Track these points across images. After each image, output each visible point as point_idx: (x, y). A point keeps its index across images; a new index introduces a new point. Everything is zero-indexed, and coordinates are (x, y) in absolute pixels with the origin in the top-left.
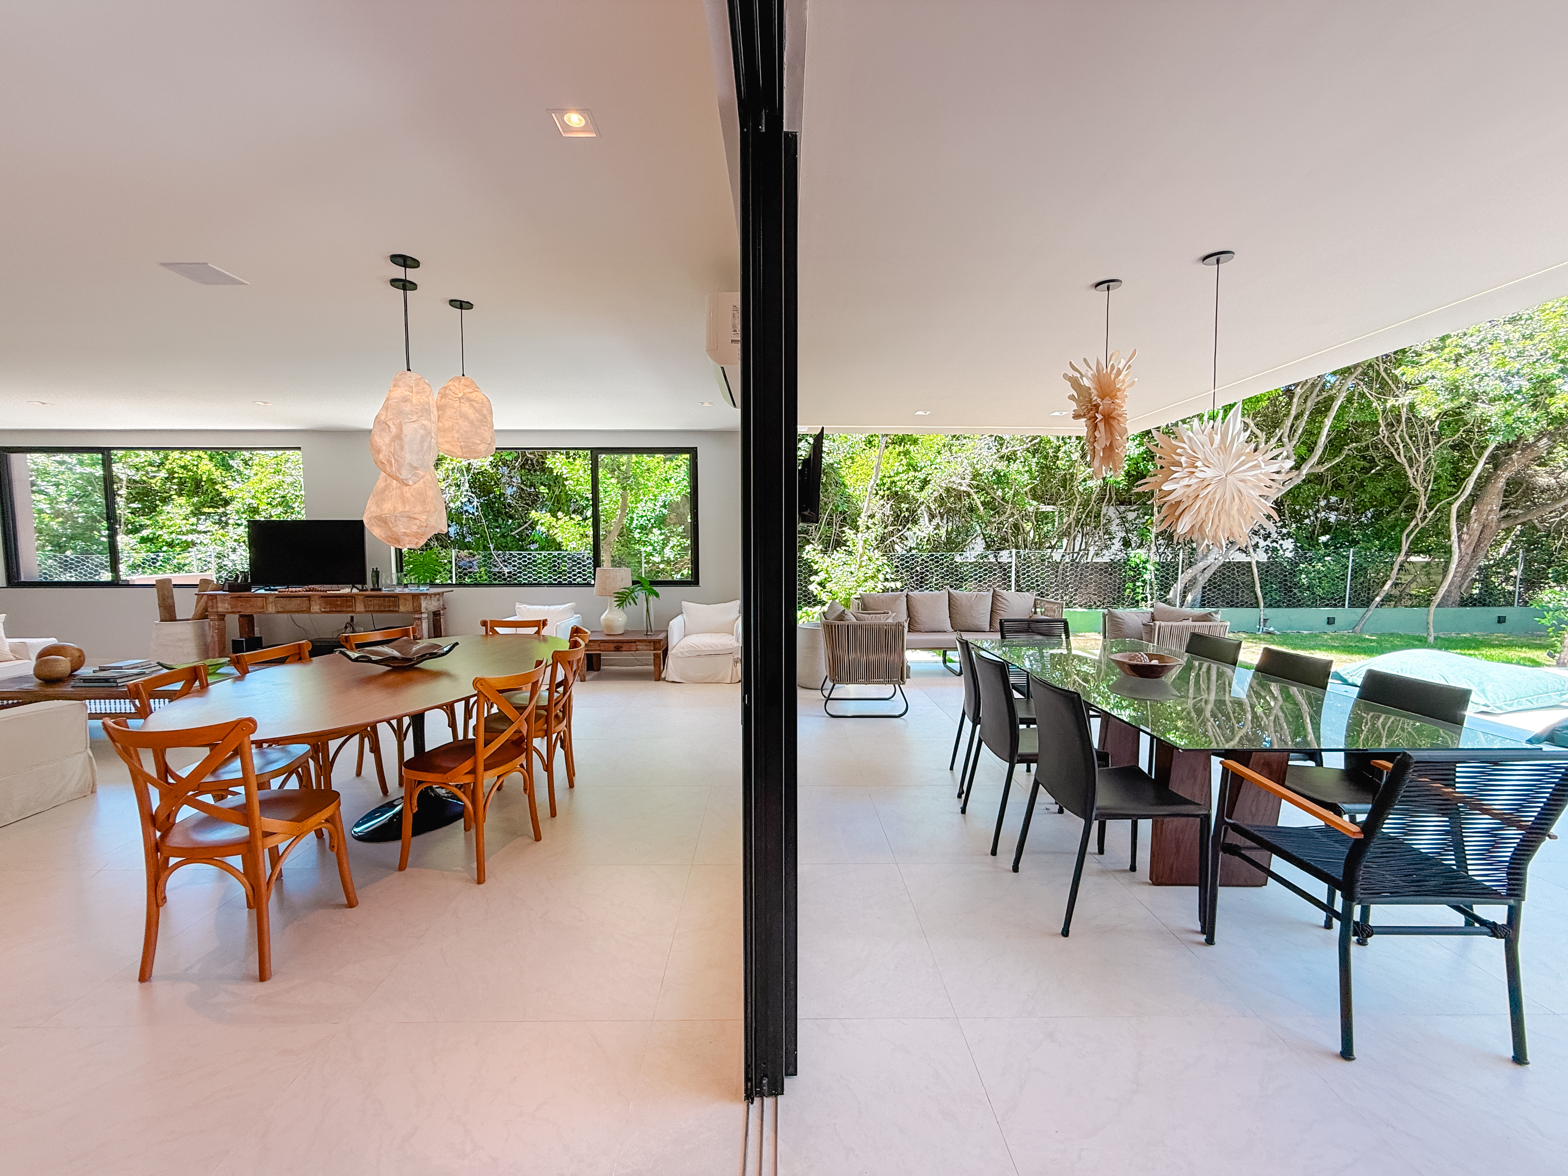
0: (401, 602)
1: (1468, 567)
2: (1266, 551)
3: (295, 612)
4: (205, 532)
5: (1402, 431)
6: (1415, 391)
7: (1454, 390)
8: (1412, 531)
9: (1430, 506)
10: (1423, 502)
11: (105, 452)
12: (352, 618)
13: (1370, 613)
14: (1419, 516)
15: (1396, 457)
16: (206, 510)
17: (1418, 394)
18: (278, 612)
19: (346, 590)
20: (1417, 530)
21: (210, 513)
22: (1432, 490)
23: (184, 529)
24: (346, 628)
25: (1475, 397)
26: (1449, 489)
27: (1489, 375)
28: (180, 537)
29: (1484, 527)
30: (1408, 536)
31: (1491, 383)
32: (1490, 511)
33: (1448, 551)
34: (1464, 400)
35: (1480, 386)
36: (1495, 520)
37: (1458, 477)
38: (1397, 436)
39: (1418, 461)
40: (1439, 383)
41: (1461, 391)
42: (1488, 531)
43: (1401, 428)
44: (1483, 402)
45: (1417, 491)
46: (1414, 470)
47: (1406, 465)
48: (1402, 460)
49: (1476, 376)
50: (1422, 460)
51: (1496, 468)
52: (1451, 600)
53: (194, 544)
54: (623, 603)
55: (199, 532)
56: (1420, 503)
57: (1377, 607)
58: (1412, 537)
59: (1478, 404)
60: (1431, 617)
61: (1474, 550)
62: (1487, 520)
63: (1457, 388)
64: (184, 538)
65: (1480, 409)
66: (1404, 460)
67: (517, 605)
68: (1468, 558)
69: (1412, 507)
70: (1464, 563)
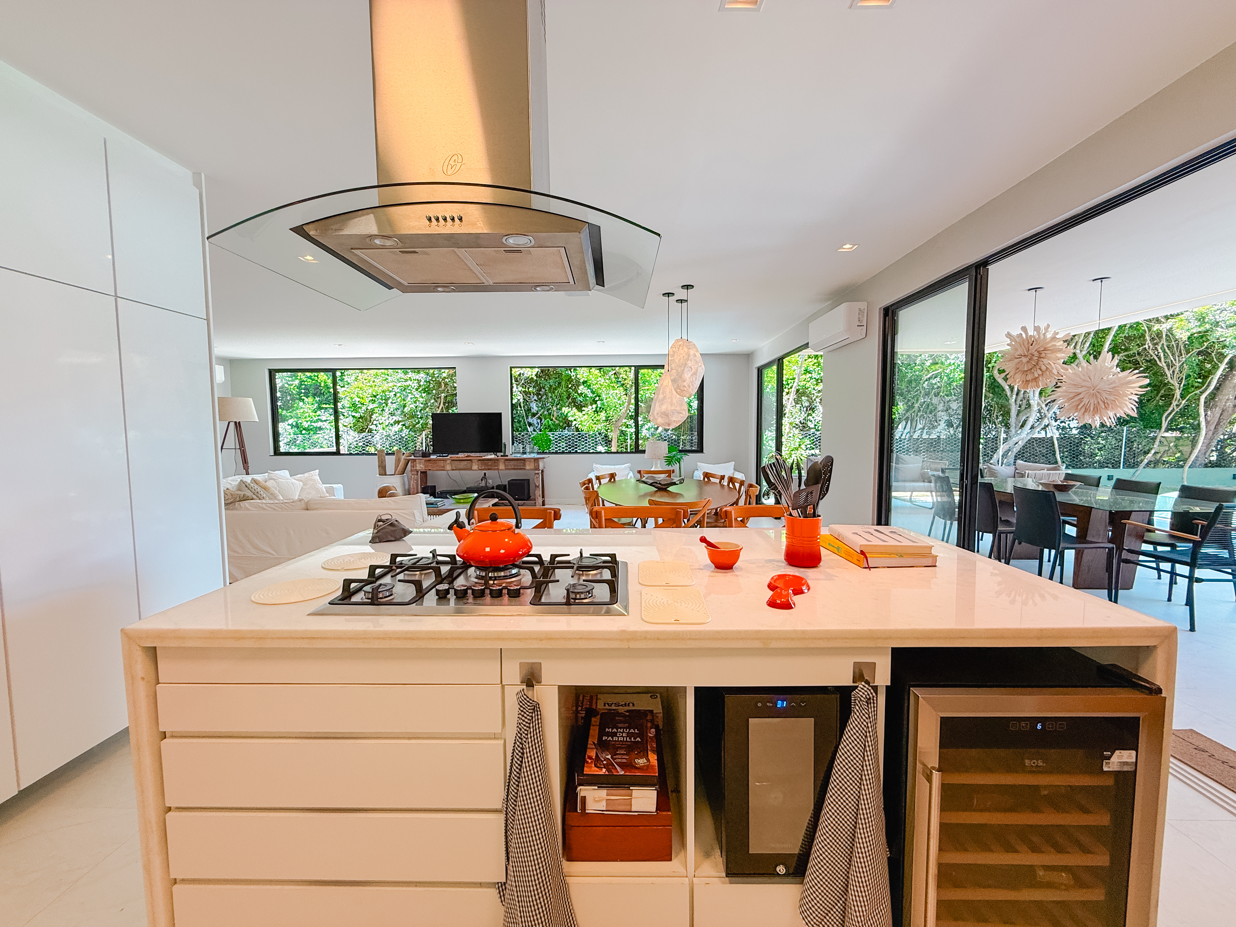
0: (527, 463)
1: (1211, 439)
2: (1058, 429)
3: (463, 469)
4: (325, 421)
5: (1163, 344)
6: (1173, 320)
7: (1201, 319)
8: (1170, 414)
9: (1182, 397)
10: (1178, 394)
11: (333, 371)
12: (485, 474)
13: (1139, 472)
14: (1174, 403)
15: (1158, 362)
16: (324, 406)
17: (1176, 322)
18: (453, 470)
19: (492, 456)
20: (1174, 413)
21: (326, 408)
22: (1184, 385)
23: (315, 419)
24: (482, 480)
25: (1217, 324)
26: (1197, 384)
27: (1227, 309)
28: (313, 424)
29: (1223, 411)
30: (1166, 418)
31: (1228, 315)
32: (1228, 400)
33: (1197, 428)
34: (1208, 326)
35: (1220, 316)
36: (1231, 406)
37: (1204, 376)
38: (1159, 348)
39: (1174, 365)
40: (1191, 314)
41: (1206, 320)
42: (1225, 414)
43: (1161, 343)
44: (1222, 327)
45: (1173, 385)
46: (1171, 371)
47: (1166, 368)
48: (1162, 364)
49: (1218, 310)
50: (1178, 365)
51: (1231, 370)
52: (1198, 463)
53: (320, 429)
54: (670, 463)
55: (322, 421)
56: (1175, 395)
57: (1144, 468)
58: (1169, 418)
59: (1218, 329)
60: (1185, 475)
61: (1215, 428)
62: (1225, 406)
63: (1204, 318)
64: (315, 425)
65: (1219, 332)
66: (1164, 364)
67: (594, 465)
68: (1211, 433)
69: (1169, 397)
70: (1209, 437)
